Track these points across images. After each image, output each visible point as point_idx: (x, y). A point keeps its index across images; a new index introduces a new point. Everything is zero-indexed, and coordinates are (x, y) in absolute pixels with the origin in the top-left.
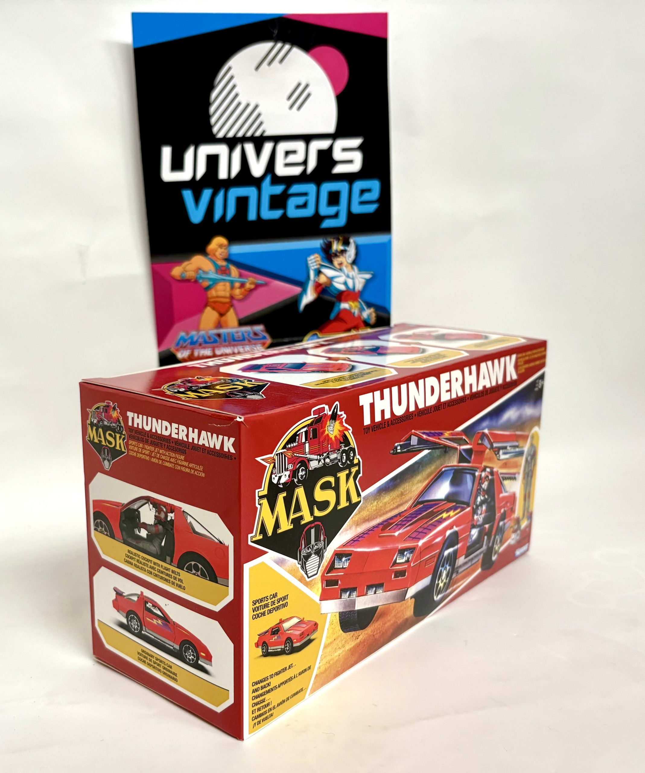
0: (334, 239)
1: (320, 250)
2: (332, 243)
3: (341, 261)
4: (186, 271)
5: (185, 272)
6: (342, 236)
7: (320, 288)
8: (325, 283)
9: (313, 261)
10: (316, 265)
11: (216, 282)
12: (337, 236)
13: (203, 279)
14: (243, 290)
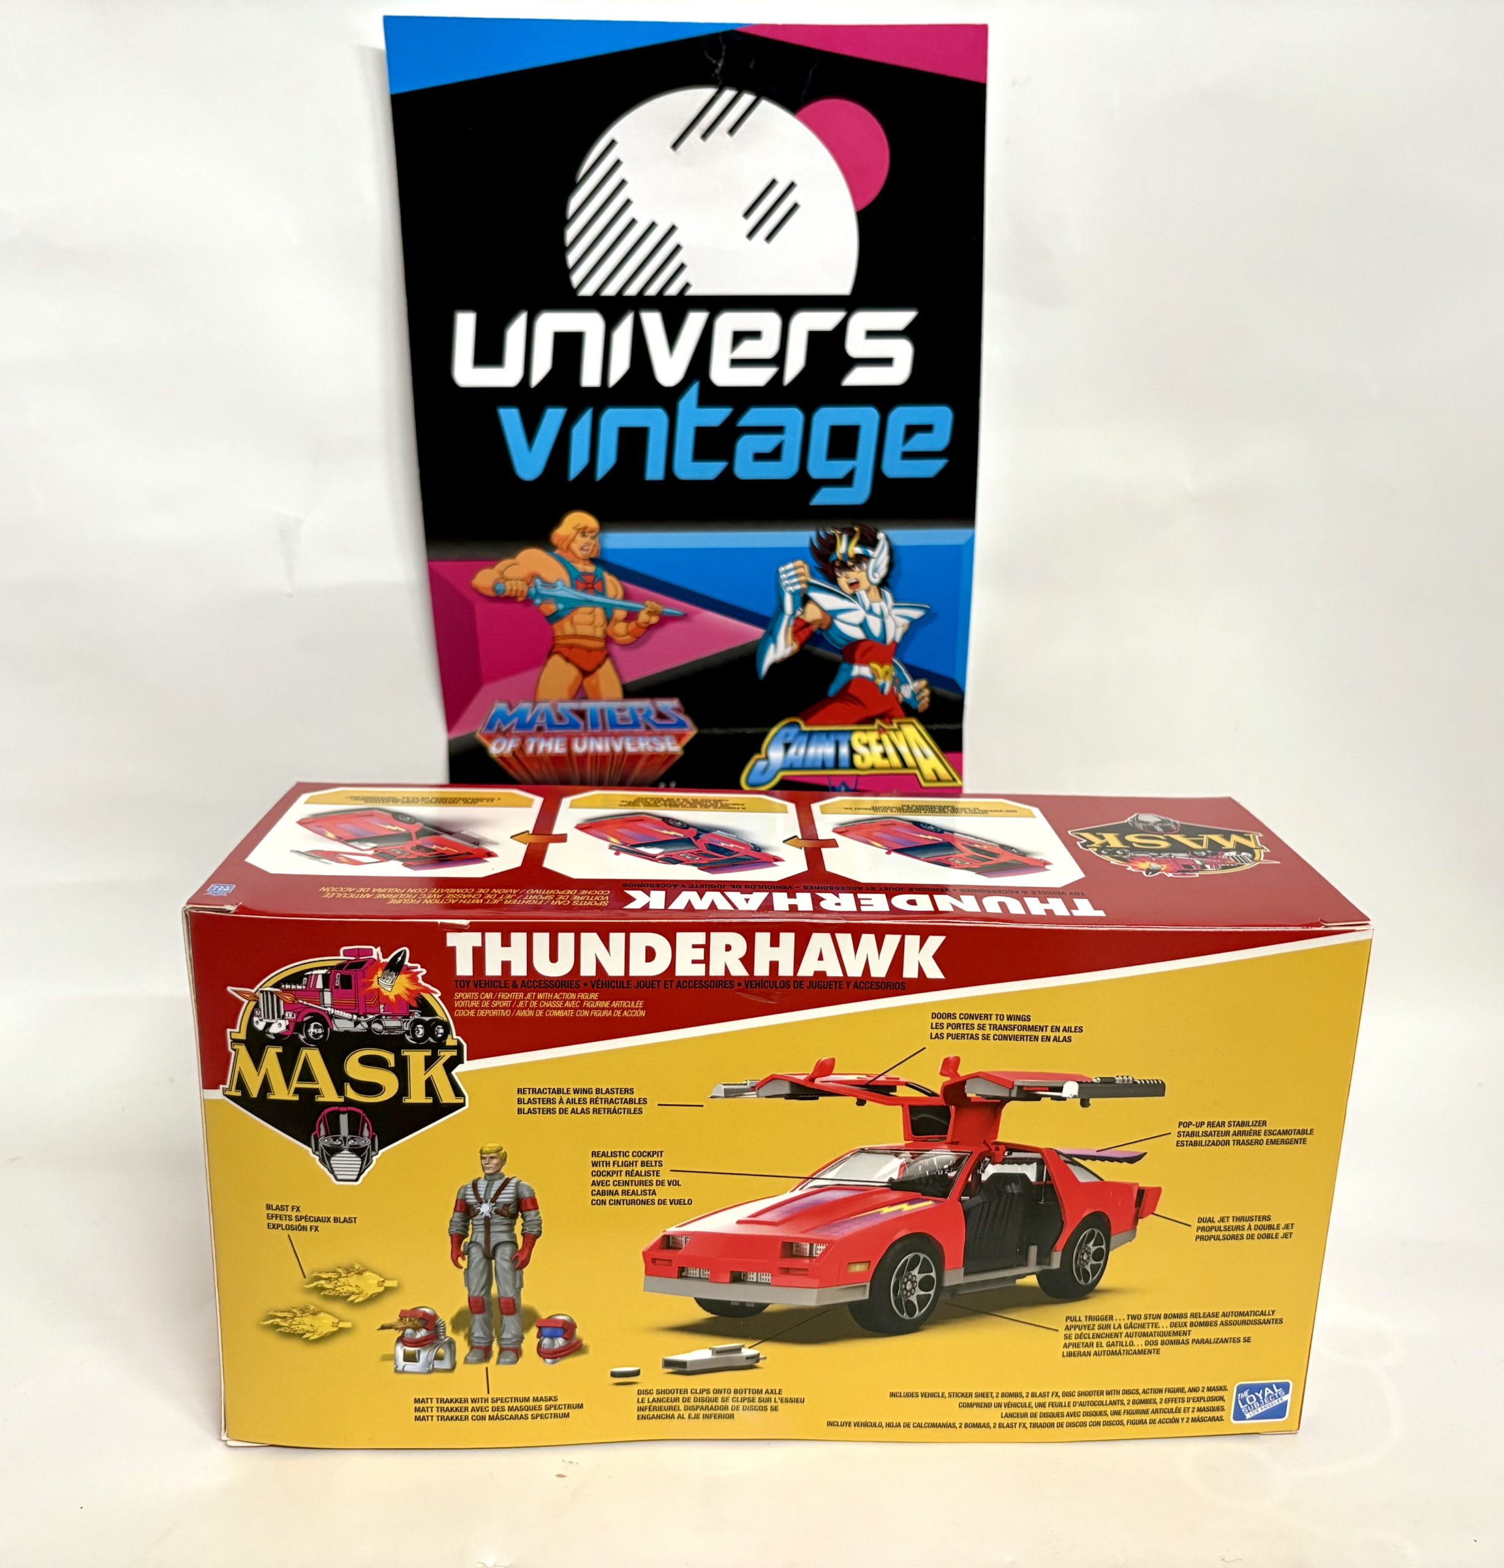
0: (840, 530)
1: (808, 553)
2: (837, 538)
3: (856, 580)
4: (506, 580)
5: (502, 581)
6: (858, 526)
8: (819, 622)
11: (572, 606)
12: (848, 525)
13: (544, 597)
14: (632, 625)
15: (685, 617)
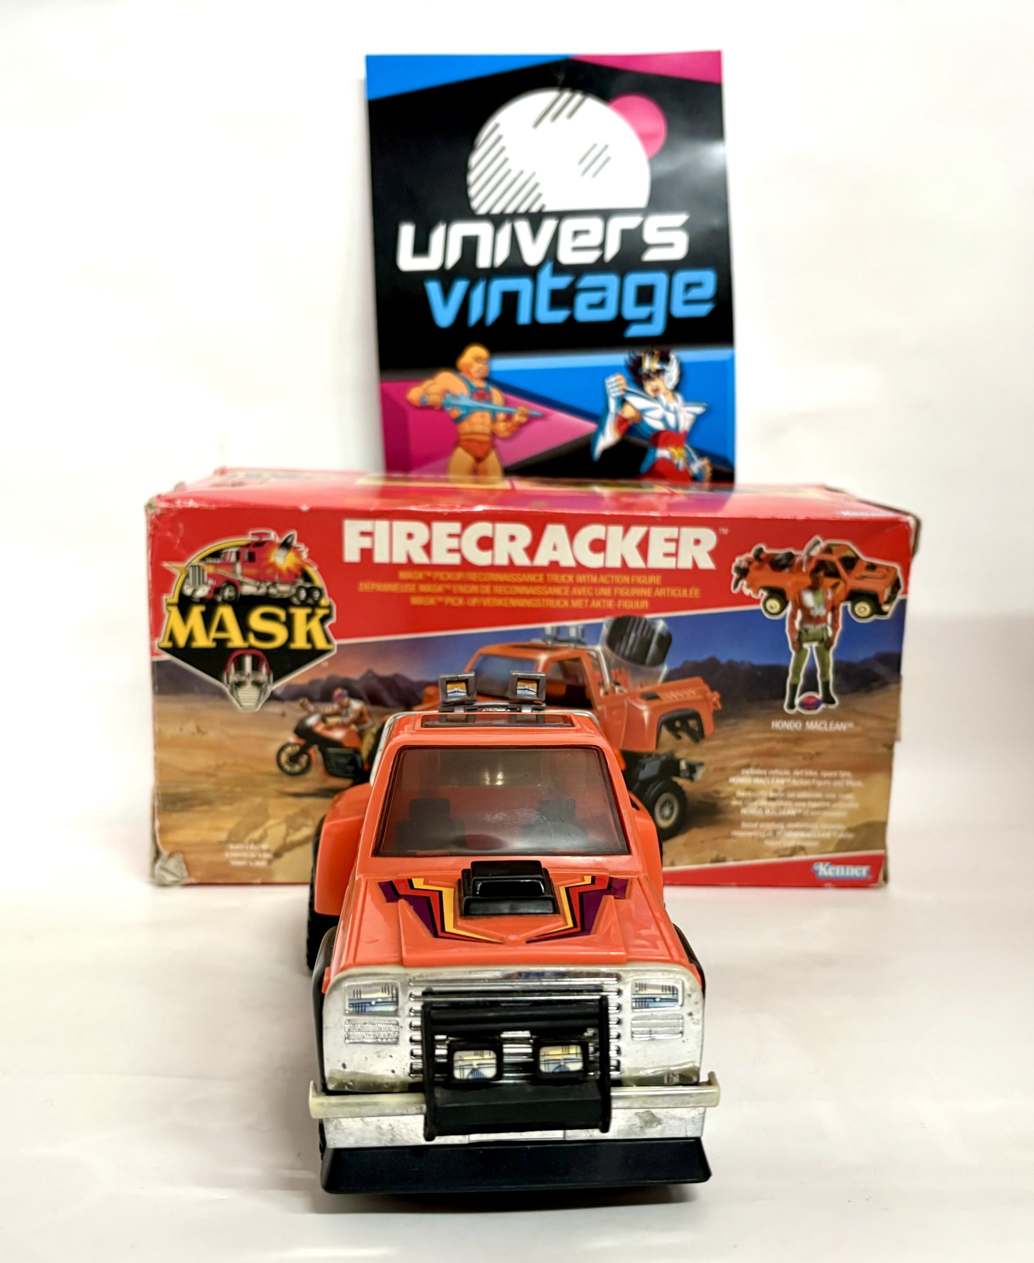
0: (645, 353)
1: (625, 371)
3: (657, 387)
4: (429, 394)
5: (427, 395)
6: (657, 349)
7: (624, 426)
8: (633, 418)
9: (614, 384)
10: (619, 391)
11: (470, 411)
12: (651, 350)
14: (509, 424)
15: (543, 417)
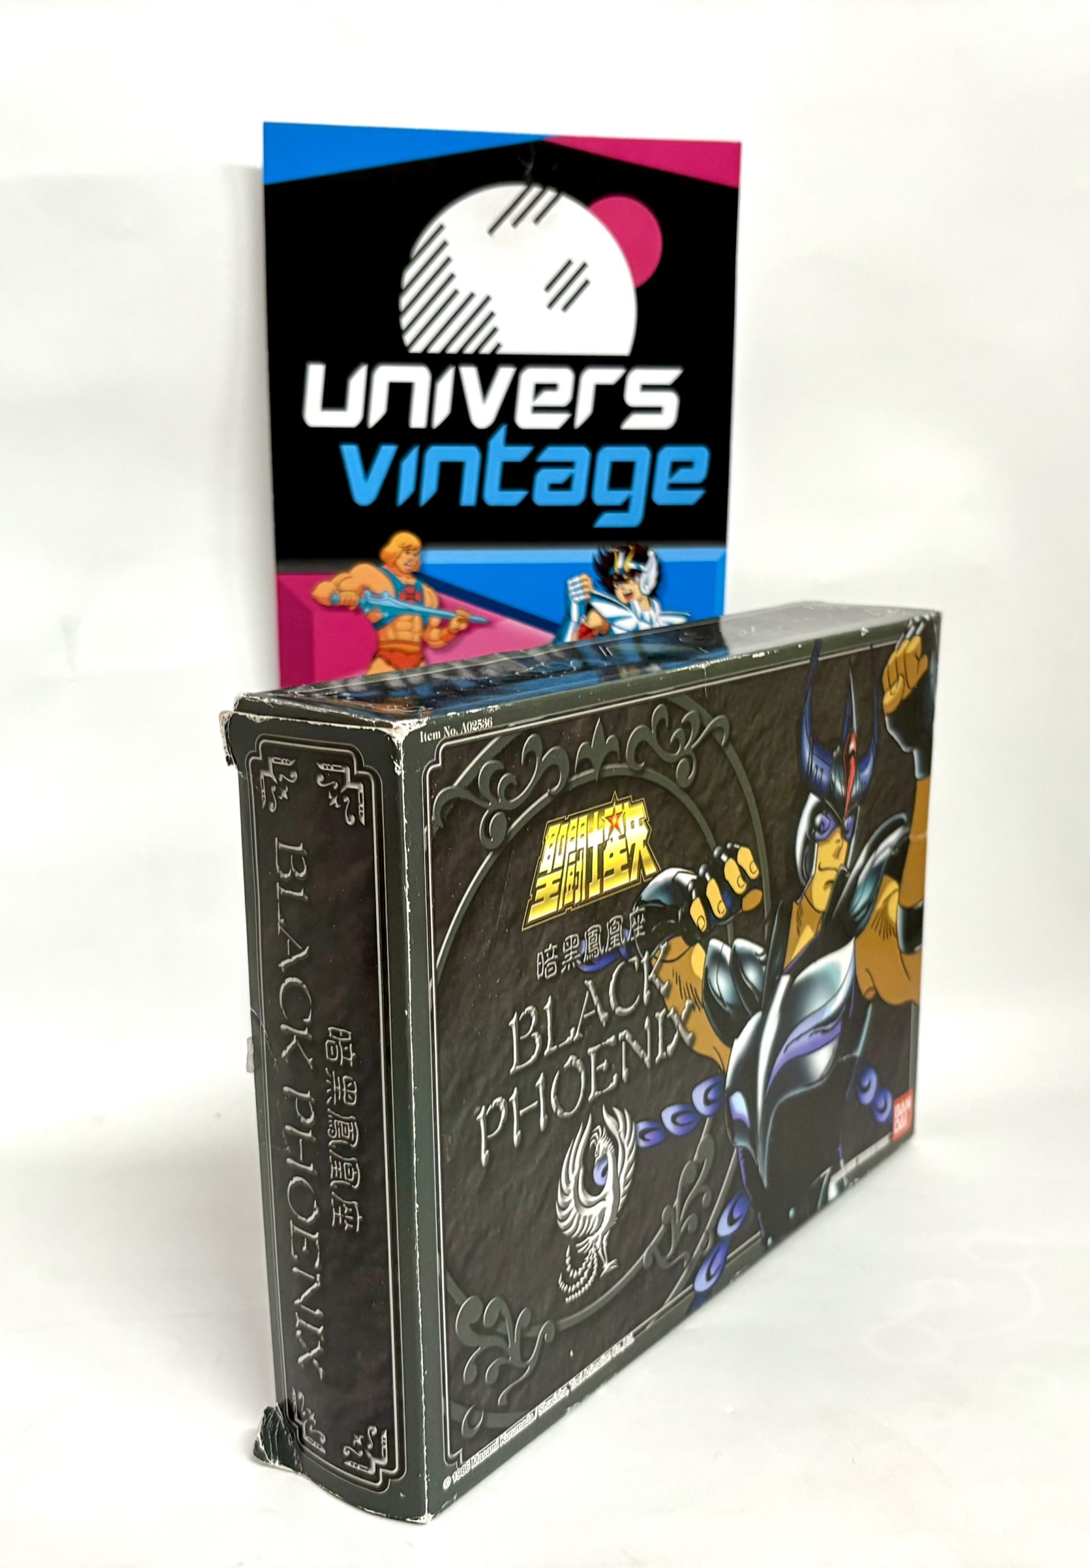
0: (618, 548)
2: (615, 555)
3: (631, 590)
4: (341, 591)
5: (337, 592)
12: (625, 545)
13: (372, 606)
